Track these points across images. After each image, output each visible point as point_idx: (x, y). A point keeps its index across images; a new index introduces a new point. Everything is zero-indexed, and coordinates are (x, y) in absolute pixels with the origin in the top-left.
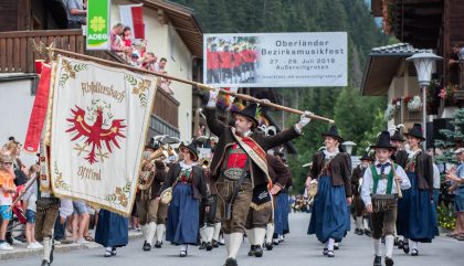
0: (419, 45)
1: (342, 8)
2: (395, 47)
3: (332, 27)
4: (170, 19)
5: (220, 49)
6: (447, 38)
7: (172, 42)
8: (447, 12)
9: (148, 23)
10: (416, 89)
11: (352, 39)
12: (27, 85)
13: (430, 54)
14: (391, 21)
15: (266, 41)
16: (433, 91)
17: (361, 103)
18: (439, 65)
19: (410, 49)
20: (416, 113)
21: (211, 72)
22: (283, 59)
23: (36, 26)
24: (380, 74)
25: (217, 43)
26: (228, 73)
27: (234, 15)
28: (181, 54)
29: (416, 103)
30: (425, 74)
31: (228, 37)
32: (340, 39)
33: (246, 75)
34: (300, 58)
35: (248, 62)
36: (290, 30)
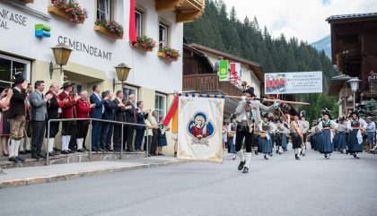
1: (320, 61)
2: (342, 76)
3: (316, 69)
4: (251, 68)
5: (271, 79)
6: (363, 72)
7: (252, 77)
8: (363, 62)
9: (242, 70)
10: (351, 93)
11: (324, 74)
13: (356, 79)
14: (340, 66)
15: (289, 75)
16: (358, 93)
17: (328, 99)
18: (360, 84)
19: (348, 77)
20: (351, 103)
21: (267, 88)
22: (296, 83)
23: (199, 73)
24: (335, 87)
25: (270, 77)
26: (274, 88)
27: (276, 65)
28: (256, 82)
29: (350, 98)
30: (355, 87)
31: (274, 75)
32: (319, 74)
33: (281, 89)
34: (303, 82)
35: (282, 84)
36: (299, 71)
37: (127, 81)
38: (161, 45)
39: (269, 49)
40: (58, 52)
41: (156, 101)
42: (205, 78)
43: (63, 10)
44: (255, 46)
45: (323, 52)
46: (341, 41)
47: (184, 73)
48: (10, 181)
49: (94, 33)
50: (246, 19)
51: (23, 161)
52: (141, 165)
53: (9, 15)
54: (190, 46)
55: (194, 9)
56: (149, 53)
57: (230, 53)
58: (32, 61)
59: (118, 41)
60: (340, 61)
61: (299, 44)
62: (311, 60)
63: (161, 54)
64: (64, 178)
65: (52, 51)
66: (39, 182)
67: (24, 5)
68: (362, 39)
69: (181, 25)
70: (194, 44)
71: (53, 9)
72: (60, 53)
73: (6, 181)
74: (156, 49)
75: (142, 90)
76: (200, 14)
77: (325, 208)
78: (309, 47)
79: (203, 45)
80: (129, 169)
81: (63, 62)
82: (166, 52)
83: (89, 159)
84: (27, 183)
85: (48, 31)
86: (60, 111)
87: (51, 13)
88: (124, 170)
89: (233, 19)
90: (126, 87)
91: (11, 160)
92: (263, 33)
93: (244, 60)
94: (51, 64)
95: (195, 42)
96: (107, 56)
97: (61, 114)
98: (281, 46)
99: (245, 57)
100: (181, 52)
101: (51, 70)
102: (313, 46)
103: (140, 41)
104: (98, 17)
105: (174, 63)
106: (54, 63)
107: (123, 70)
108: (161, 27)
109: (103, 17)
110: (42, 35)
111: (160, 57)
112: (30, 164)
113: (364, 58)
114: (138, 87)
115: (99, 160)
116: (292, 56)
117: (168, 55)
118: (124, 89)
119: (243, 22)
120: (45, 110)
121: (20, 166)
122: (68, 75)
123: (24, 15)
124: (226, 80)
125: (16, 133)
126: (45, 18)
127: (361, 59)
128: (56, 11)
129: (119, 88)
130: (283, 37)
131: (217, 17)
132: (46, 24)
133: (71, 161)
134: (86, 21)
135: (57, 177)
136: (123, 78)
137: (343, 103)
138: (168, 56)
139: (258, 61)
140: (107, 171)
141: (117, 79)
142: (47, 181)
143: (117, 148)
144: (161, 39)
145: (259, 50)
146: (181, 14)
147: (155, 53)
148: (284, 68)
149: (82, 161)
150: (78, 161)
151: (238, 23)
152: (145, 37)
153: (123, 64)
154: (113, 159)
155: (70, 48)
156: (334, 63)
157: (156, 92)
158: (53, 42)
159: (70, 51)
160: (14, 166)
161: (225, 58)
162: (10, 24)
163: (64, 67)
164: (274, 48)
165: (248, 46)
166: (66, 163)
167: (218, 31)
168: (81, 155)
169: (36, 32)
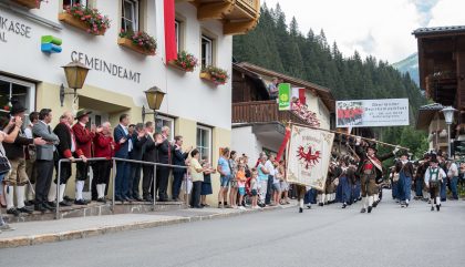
0: (446, 104)
1: (403, 86)
2: (432, 105)
3: (399, 96)
4: (318, 94)
5: (344, 108)
6: (460, 100)
7: (320, 106)
8: (459, 87)
9: (307, 96)
10: (444, 126)
11: (411, 102)
12: (250, 129)
13: (450, 108)
14: (431, 92)
15: (367, 103)
16: (453, 126)
17: (415, 134)
18: (456, 114)
19: (440, 106)
20: (444, 139)
21: (340, 120)
22: (376, 113)
23: (252, 100)
24: (424, 119)
25: (342, 105)
26: (348, 120)
27: (349, 92)
28: (324, 112)
29: (444, 133)
30: (449, 119)
31: (348, 102)
32: (404, 102)
33: (357, 121)
34: (385, 112)
35: (358, 114)
36: (378, 98)
37: (161, 110)
38: (204, 62)
39: (340, 70)
40: (70, 71)
41: (198, 136)
42: (260, 107)
43: (78, 17)
44: (322, 66)
45: (408, 74)
46: (431, 61)
47: (234, 101)
48: (10, 240)
49: (118, 48)
50: (311, 33)
52: (179, 218)
53: (8, 24)
54: (241, 65)
55: (247, 18)
56: (189, 73)
57: (291, 75)
58: (37, 83)
59: (150, 58)
60: (431, 86)
61: (377, 65)
62: (392, 85)
63: (204, 75)
64: (79, 235)
65: (63, 70)
66: (47, 240)
67: (27, 11)
68: (457, 57)
69: (229, 38)
70: (245, 64)
71: (64, 17)
72: (73, 73)
74: (198, 68)
75: (180, 122)
76: (254, 24)
78: (390, 69)
80: (165, 224)
81: (78, 84)
82: (210, 72)
83: (112, 211)
84: (31, 242)
85: (59, 44)
87: (62, 21)
88: (157, 225)
89: (294, 31)
90: (159, 117)
91: (9, 212)
92: (331, 51)
93: (309, 84)
94: (62, 87)
96: (135, 77)
98: (355, 67)
99: (309, 80)
100: (230, 73)
101: (62, 96)
102: (395, 67)
104: (123, 27)
105: (220, 87)
106: (66, 86)
107: (155, 96)
108: (203, 41)
109: (129, 27)
110: (50, 49)
111: (203, 79)
113: (459, 82)
114: (175, 118)
115: (124, 212)
116: (370, 79)
117: (213, 76)
118: (157, 120)
119: (306, 37)
121: (21, 220)
122: (83, 101)
123: (27, 24)
124: (288, 108)
126: (54, 28)
127: (456, 84)
128: (69, 19)
129: (150, 118)
130: (357, 56)
131: (274, 29)
132: (55, 36)
133: (88, 214)
134: (108, 32)
135: (72, 234)
136: (155, 106)
137: (434, 139)
138: (213, 78)
139: (326, 85)
140: (136, 227)
141: (147, 107)
142: (58, 239)
143: (147, 197)
144: (204, 55)
145: (328, 72)
146: (229, 25)
147: (196, 73)
148: (359, 94)
149: (103, 214)
150: (97, 214)
151: (301, 38)
152: (183, 53)
153: (155, 88)
154: (143, 212)
155: (87, 66)
156: (422, 88)
157: (198, 124)
158: (64, 58)
159: (87, 70)
160: (14, 220)
161: (285, 81)
162: (9, 35)
163: (79, 92)
164: (347, 69)
165: (314, 67)
166: (82, 216)
167: (275, 48)
168: (101, 206)
169: (43, 45)
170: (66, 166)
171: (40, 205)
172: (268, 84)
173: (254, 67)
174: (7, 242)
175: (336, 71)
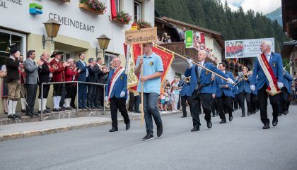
1: (273, 29)
2: (292, 42)
3: (270, 36)
4: (213, 36)
5: (231, 46)
7: (215, 44)
9: (206, 38)
11: (276, 40)
14: (290, 33)
15: (246, 42)
21: (227, 53)
22: (252, 48)
25: (229, 44)
26: (233, 53)
27: (236, 34)
28: (218, 48)
31: (233, 41)
33: (240, 54)
34: (258, 47)
35: (240, 49)
36: (255, 38)
37: (108, 50)
38: (136, 18)
39: (230, 20)
40: (49, 26)
44: (218, 18)
45: (276, 21)
46: (291, 12)
48: (10, 135)
49: (79, 10)
51: (20, 118)
54: (161, 19)
56: (126, 25)
57: (196, 25)
58: (27, 34)
59: (100, 16)
60: (290, 29)
61: (255, 15)
62: (265, 29)
64: (55, 131)
65: (44, 25)
70: (165, 18)
72: (51, 27)
73: (6, 135)
74: (132, 22)
75: (120, 57)
77: (271, 153)
78: (264, 18)
79: (173, 18)
81: (54, 34)
82: (140, 24)
83: (77, 115)
84: (24, 136)
85: (40, 9)
86: (51, 75)
90: (107, 54)
91: (9, 117)
92: (224, 7)
93: (207, 30)
94: (44, 36)
95: (166, 16)
96: (90, 29)
97: (52, 78)
98: (240, 17)
100: (153, 24)
101: (44, 42)
102: (267, 17)
103: (118, 16)
106: (46, 35)
107: (104, 41)
108: (135, 4)
110: (35, 12)
112: (27, 121)
114: (117, 55)
115: (85, 116)
116: (250, 25)
117: (141, 27)
118: (106, 58)
120: (36, 75)
121: (19, 122)
122: (58, 45)
124: (192, 47)
125: (13, 95)
130: (241, 10)
132: (38, 3)
133: (61, 118)
136: (104, 47)
137: (293, 65)
139: (220, 31)
140: (91, 125)
141: (99, 48)
142: (41, 134)
144: (136, 13)
145: (221, 21)
148: (242, 35)
149: (71, 117)
150: (67, 117)
152: (122, 12)
153: (104, 35)
154: (97, 115)
155: (59, 23)
156: (285, 30)
158: (45, 17)
159: (59, 25)
160: (14, 122)
161: (191, 29)
162: (8, 4)
163: (55, 39)
164: (234, 19)
165: (212, 18)
166: (58, 118)
167: (186, 6)
168: (69, 112)
169: (30, 9)
170: (47, 87)
171: (30, 112)
172: (179, 31)
173: (170, 19)
174: (8, 136)
175: (227, 21)
